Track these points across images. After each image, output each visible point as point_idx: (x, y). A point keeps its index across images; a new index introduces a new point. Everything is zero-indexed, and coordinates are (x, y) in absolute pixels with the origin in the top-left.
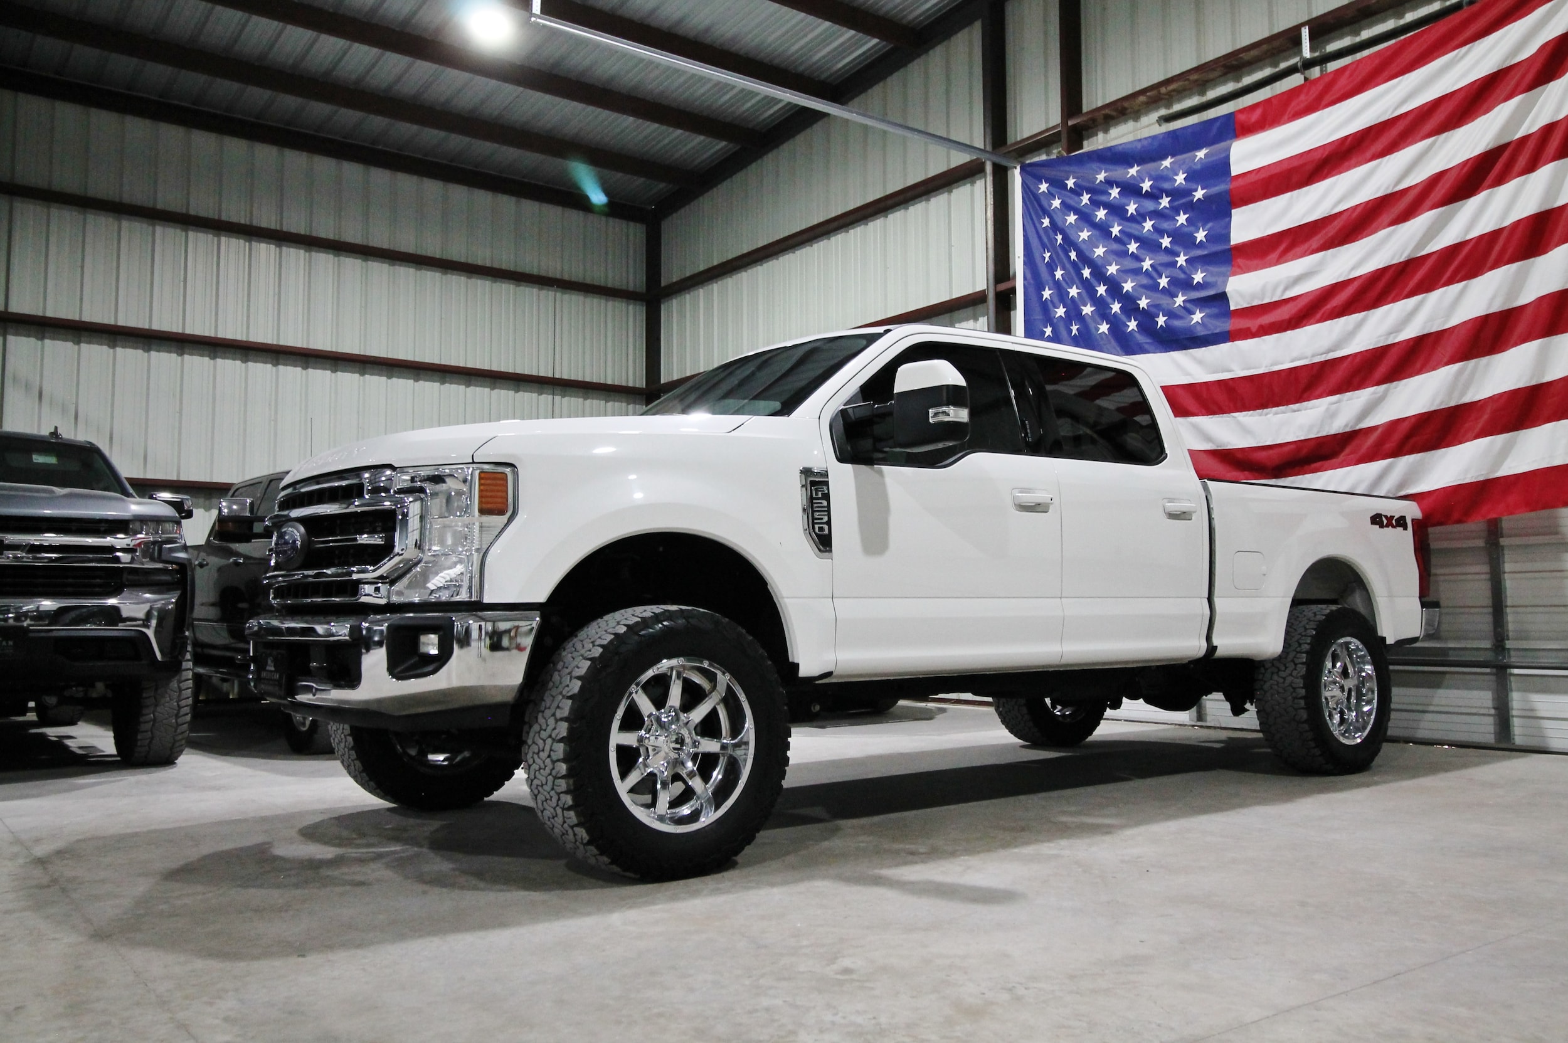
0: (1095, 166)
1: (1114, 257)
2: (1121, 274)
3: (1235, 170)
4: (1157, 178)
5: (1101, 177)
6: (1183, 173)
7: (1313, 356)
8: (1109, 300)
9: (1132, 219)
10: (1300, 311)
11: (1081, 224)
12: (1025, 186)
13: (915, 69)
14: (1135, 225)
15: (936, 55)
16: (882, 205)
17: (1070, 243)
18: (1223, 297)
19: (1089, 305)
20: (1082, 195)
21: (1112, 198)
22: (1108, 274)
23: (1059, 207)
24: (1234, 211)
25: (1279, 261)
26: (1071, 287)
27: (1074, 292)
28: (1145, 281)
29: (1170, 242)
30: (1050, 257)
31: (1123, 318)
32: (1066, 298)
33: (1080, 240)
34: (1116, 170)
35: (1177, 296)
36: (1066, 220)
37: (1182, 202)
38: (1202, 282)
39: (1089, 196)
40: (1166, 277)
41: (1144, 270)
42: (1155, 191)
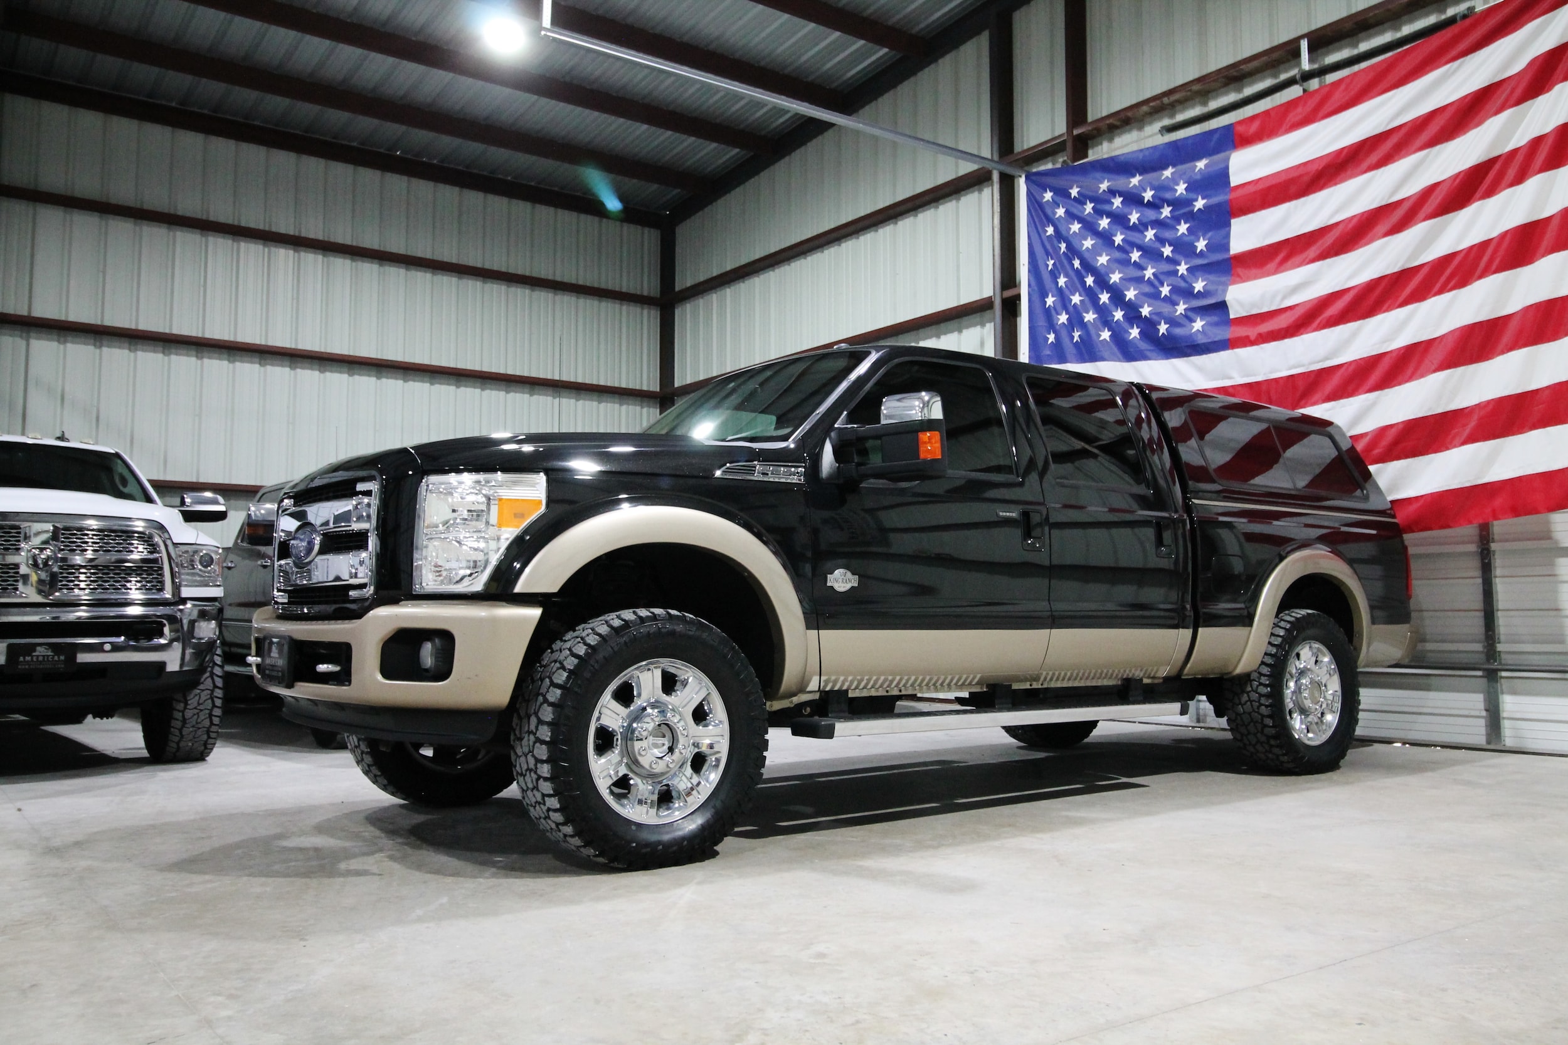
0: (1098, 175)
1: (1117, 265)
2: (1124, 282)
3: (1235, 181)
4: (1159, 188)
5: (1104, 186)
6: (1184, 183)
7: (1310, 364)
8: (1112, 307)
9: (1134, 228)
10: (1298, 320)
11: (1084, 232)
12: (1029, 194)
13: (925, 76)
14: (1137, 235)
15: (945, 64)
16: (891, 212)
17: (1073, 251)
18: (1222, 306)
19: (1091, 312)
20: (1086, 204)
21: (1114, 207)
22: (1111, 282)
23: (1063, 216)
24: (1233, 221)
25: (1276, 271)
26: (1074, 295)
27: (1076, 299)
28: (1147, 289)
29: (1172, 251)
30: (1054, 264)
31: (1126, 325)
32: (1068, 305)
33: (1084, 248)
34: (1118, 180)
35: (1178, 305)
36: (1070, 229)
37: (1183, 211)
38: (1202, 291)
39: (1093, 205)
40: (1168, 285)
41: (1146, 279)
42: (1157, 201)
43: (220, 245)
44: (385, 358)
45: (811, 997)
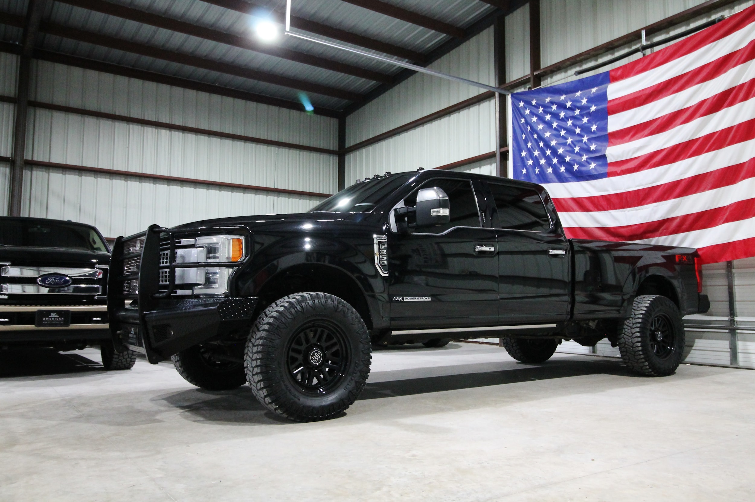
0: (545, 95)
1: (555, 137)
2: (558, 145)
3: (610, 98)
4: (574, 101)
5: (548, 100)
6: (586, 99)
7: (646, 184)
8: (552, 157)
9: (562, 120)
10: (639, 164)
11: (539, 121)
12: (513, 103)
13: (464, 46)
14: (564, 123)
15: (473, 41)
16: (448, 111)
17: (533, 131)
18: (604, 157)
19: (543, 159)
20: (539, 108)
21: (553, 110)
22: (551, 145)
23: (529, 114)
24: (609, 117)
25: (629, 141)
26: (535, 151)
27: (536, 153)
28: (568, 149)
29: (580, 131)
30: (525, 137)
31: (559, 166)
32: (533, 156)
33: (539, 129)
34: (555, 97)
35: (583, 156)
36: (532, 120)
37: (585, 112)
38: (594, 149)
39: (543, 109)
40: (578, 147)
41: (568, 144)
42: (573, 107)
43: (135, 128)
44: (211, 180)
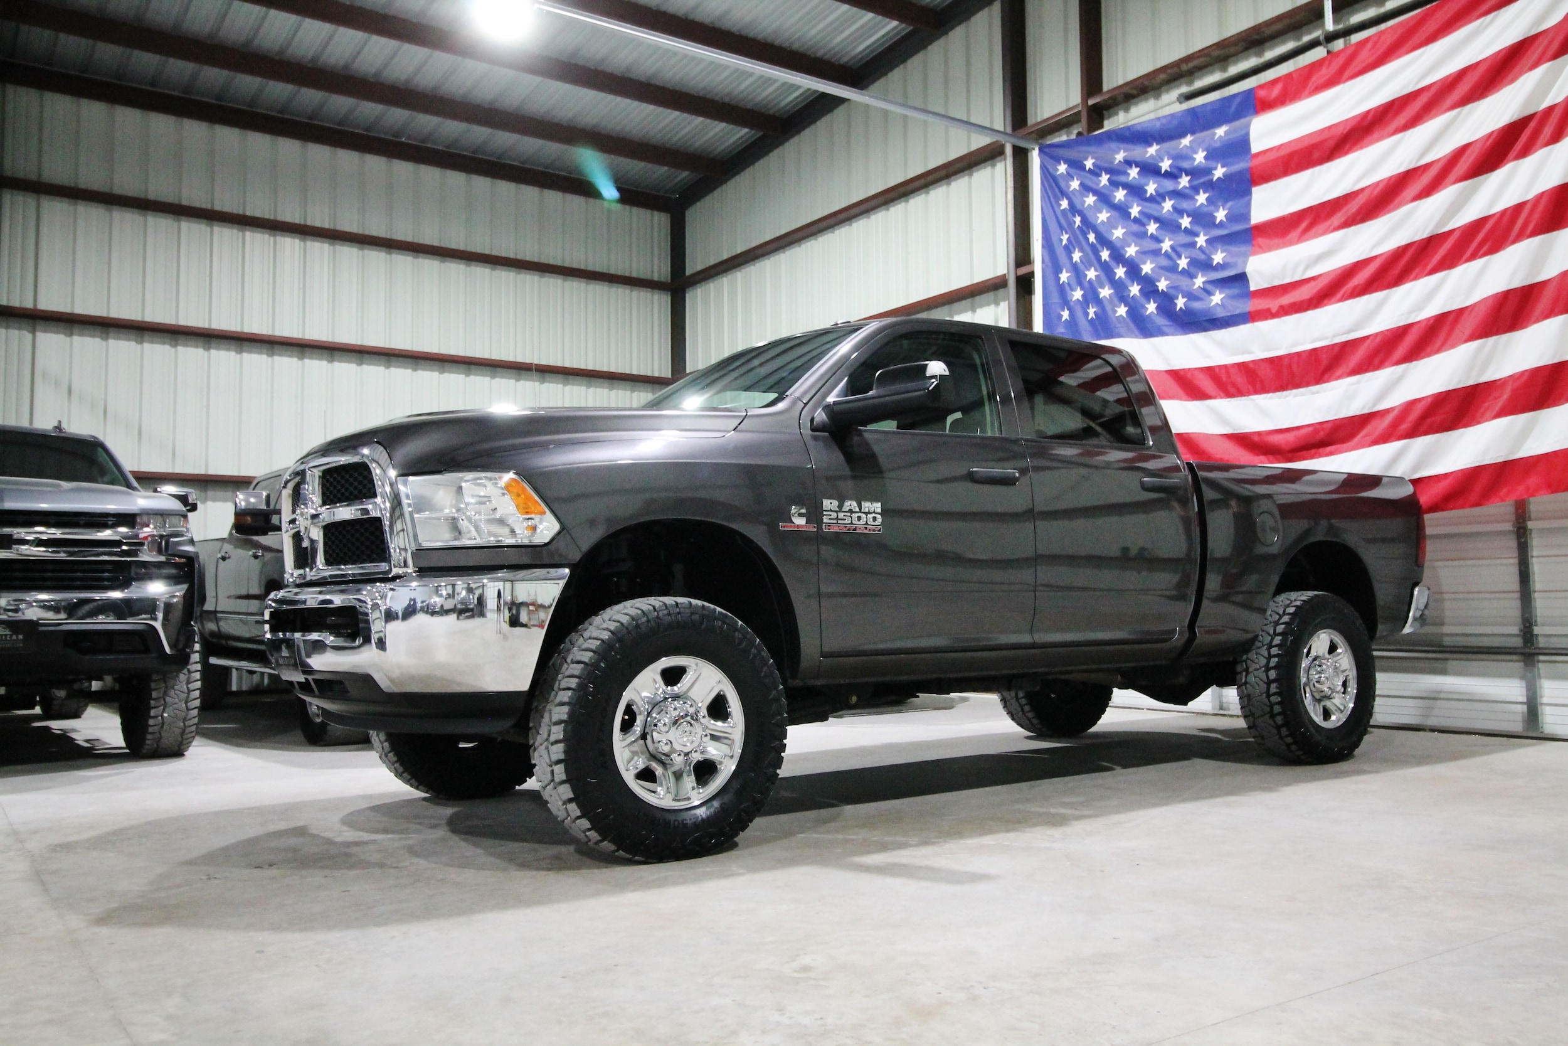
0: (1113, 145)
1: (1133, 238)
2: (1141, 255)
3: (1255, 148)
4: (1177, 157)
5: (1120, 157)
6: (1203, 151)
7: (1334, 336)
8: (1128, 282)
9: (1151, 199)
10: (1321, 290)
11: (1099, 204)
12: (1043, 168)
13: (936, 49)
14: (1154, 206)
15: (957, 34)
16: (902, 189)
17: (1087, 224)
18: (1242, 278)
19: (1107, 288)
20: (1101, 176)
21: (1131, 178)
22: (1127, 256)
23: (1078, 188)
24: (1255, 190)
25: (1300, 239)
26: (1089, 270)
27: (1091, 274)
28: (1165, 262)
29: (1190, 223)
30: (1068, 239)
31: (1143, 300)
32: (1083, 281)
33: (1099, 221)
34: (1134, 150)
35: (1196, 277)
36: (1085, 202)
37: (1202, 180)
38: (1221, 263)
39: (1108, 176)
40: (1186, 258)
41: (1163, 252)
42: (1175, 171)
43: (225, 234)
44: (393, 347)
45: (791, 1018)
